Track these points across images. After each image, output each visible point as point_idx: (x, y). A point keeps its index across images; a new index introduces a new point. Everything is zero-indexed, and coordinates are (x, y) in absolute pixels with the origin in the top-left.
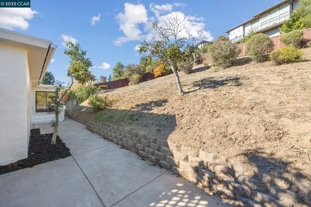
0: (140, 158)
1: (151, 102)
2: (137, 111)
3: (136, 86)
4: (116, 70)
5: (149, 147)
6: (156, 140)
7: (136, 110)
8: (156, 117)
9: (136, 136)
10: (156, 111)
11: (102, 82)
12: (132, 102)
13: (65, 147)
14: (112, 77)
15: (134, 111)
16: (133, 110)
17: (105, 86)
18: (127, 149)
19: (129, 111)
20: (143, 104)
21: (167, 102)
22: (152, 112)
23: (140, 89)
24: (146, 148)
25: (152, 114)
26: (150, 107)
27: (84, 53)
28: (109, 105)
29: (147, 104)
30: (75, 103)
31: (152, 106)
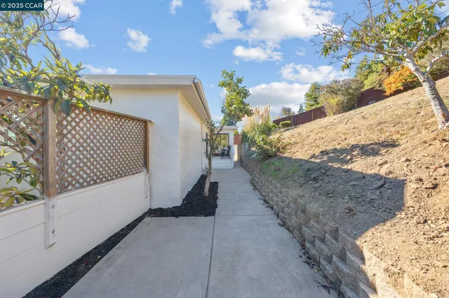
0: (304, 258)
1: (354, 147)
2: (319, 164)
3: (335, 116)
4: (311, 96)
5: (323, 240)
6: (337, 231)
7: (318, 161)
8: (357, 179)
9: (304, 211)
10: (359, 165)
11: (285, 116)
12: (318, 147)
13: (216, 202)
14: (304, 108)
15: (315, 163)
16: (313, 160)
17: (289, 122)
18: (288, 229)
19: (306, 161)
20: (335, 150)
21: (396, 146)
22: (349, 167)
23: (340, 122)
24: (318, 242)
25: (348, 171)
26: (349, 157)
27: (240, 81)
28: (281, 150)
29: (343, 151)
30: (247, 146)
31: (352, 156)
